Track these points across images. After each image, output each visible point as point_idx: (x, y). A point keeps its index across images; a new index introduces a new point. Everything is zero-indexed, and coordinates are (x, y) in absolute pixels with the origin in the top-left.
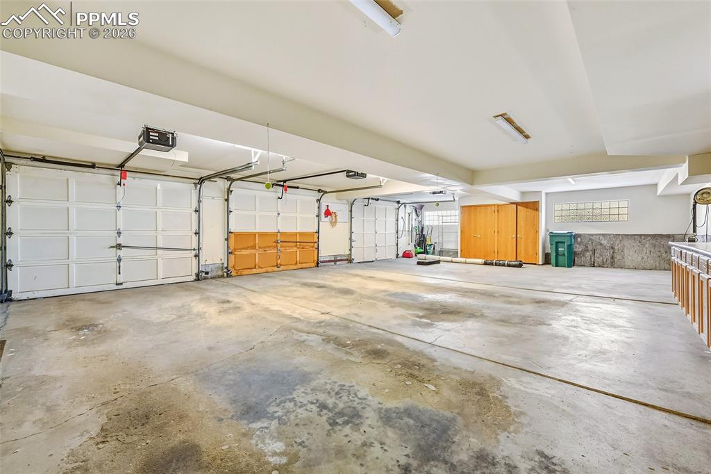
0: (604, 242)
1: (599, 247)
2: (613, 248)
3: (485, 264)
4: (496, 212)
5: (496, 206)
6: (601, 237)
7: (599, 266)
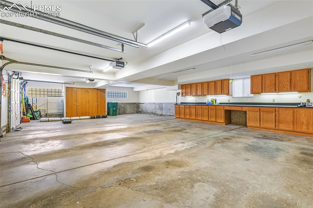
0: (122, 106)
1: (121, 107)
2: (124, 107)
3: (91, 118)
4: (87, 92)
5: (87, 89)
6: (121, 104)
7: (121, 114)
